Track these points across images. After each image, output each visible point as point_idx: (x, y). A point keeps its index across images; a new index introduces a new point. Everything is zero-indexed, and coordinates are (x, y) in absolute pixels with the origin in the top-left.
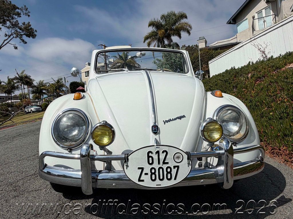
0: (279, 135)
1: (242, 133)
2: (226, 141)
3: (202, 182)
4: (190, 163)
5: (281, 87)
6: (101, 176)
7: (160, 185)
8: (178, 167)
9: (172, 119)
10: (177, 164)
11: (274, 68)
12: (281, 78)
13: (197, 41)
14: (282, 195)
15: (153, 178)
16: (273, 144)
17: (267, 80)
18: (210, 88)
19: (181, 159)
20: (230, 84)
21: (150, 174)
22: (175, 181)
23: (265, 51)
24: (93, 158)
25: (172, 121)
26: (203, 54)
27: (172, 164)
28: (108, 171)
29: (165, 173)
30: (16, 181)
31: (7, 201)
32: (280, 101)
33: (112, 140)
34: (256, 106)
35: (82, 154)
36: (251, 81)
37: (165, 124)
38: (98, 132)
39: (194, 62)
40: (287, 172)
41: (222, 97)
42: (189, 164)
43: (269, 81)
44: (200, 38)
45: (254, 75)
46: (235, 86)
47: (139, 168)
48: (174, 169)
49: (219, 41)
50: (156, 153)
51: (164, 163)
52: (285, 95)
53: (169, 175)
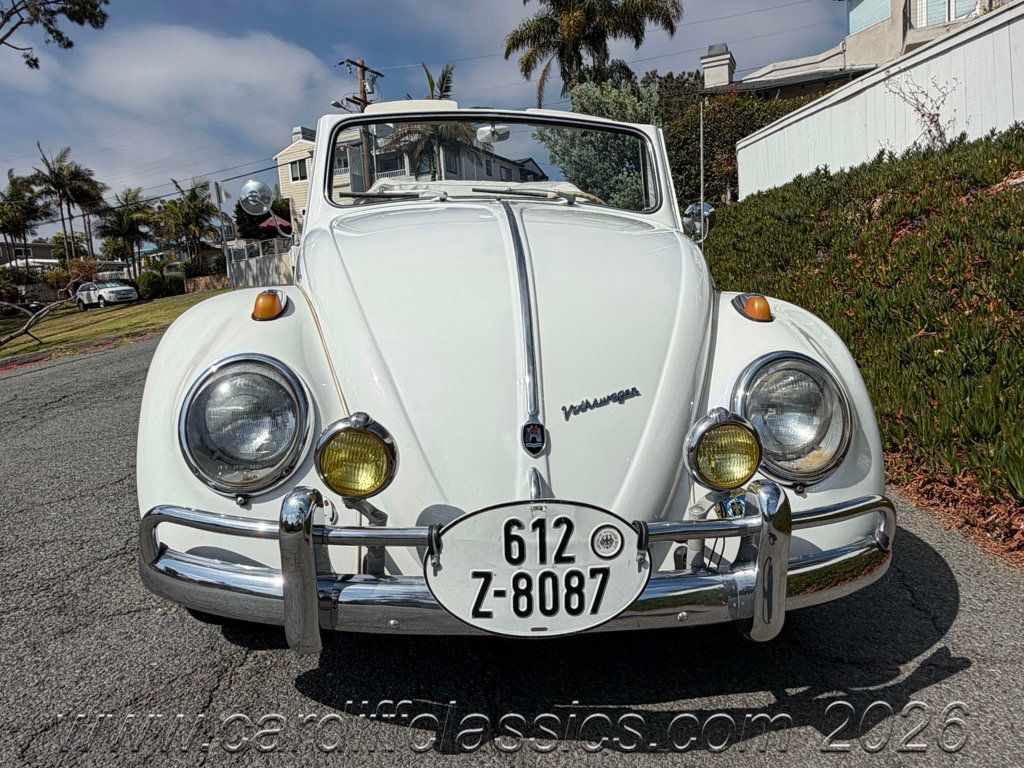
0: (954, 431)
1: (828, 449)
2: (769, 489)
3: (681, 620)
4: (647, 559)
5: (980, 257)
6: (348, 594)
7: (545, 629)
8: (605, 572)
9: (592, 403)
10: (604, 564)
11: (965, 183)
12: (983, 221)
13: (702, 58)
14: (943, 645)
15: (523, 608)
16: (931, 464)
17: (939, 224)
18: (734, 244)
19: (615, 547)
20: (804, 231)
21: (513, 593)
22: (594, 616)
23: (938, 115)
24: (322, 538)
25: (592, 407)
26: (720, 111)
27: (584, 562)
28: (372, 577)
29: (563, 591)
30: (63, 574)
31: (35, 648)
32: (971, 307)
33: (386, 478)
34: (890, 321)
35: (286, 522)
36: (881, 228)
37: (567, 418)
38: (339, 451)
39: (686, 140)
40: (969, 563)
41: (770, 319)
42: (641, 563)
43: (942, 231)
44: (711, 48)
45: (892, 203)
46: (824, 241)
47: (476, 575)
48: (593, 580)
49: (780, 65)
50: (535, 526)
51: (559, 559)
52: (991, 287)
53: (575, 599)
